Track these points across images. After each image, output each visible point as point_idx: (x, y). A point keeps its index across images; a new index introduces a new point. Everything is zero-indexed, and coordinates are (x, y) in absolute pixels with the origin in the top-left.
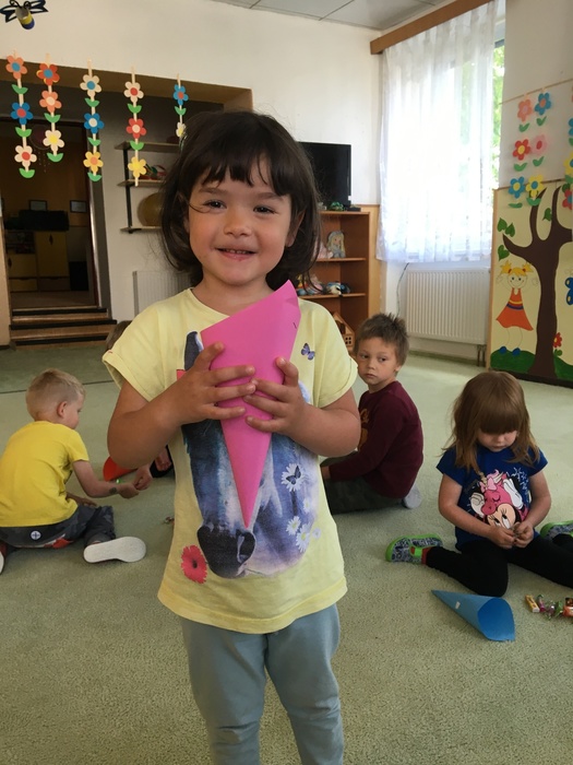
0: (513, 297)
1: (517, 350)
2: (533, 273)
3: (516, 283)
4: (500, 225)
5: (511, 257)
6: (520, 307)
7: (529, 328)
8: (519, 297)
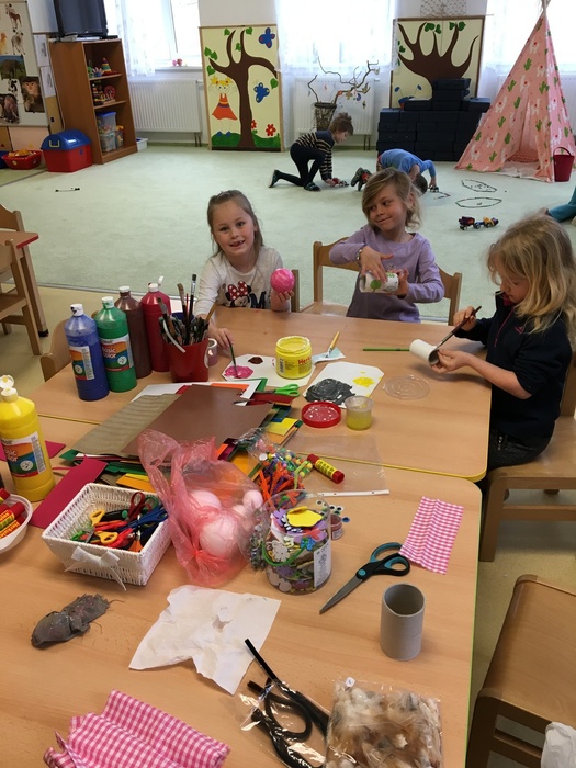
0: (221, 99)
1: (229, 133)
2: (233, 84)
3: (222, 91)
4: (206, 52)
5: (217, 74)
6: (228, 105)
7: (235, 119)
8: (225, 99)
